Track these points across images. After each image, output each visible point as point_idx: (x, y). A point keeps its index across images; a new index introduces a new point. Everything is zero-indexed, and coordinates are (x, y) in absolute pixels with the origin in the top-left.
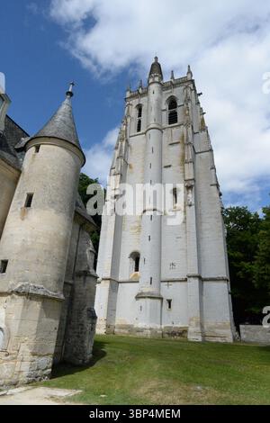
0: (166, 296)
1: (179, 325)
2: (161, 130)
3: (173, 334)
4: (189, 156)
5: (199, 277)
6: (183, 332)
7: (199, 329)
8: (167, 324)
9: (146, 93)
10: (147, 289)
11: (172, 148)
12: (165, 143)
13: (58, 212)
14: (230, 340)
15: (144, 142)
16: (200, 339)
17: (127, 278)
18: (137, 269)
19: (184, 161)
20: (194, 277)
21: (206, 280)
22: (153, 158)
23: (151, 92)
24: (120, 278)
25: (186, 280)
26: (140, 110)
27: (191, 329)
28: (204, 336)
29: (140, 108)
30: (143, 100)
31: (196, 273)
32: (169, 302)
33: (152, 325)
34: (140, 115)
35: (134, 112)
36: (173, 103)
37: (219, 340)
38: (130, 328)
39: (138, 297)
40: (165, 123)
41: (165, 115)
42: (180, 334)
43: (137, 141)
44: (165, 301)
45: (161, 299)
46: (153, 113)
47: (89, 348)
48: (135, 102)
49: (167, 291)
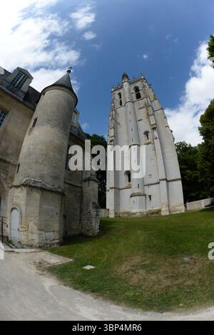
0: (148, 193)
1: (157, 208)
2: (133, 102)
3: (153, 213)
4: (151, 112)
5: (166, 180)
6: (159, 212)
7: (167, 208)
8: (149, 208)
9: (122, 87)
10: (136, 191)
11: (141, 110)
12: (137, 109)
13: (53, 127)
14: (183, 211)
15: (124, 110)
16: (168, 214)
17: (124, 186)
18: (130, 181)
19: (148, 115)
20: (163, 180)
21: (170, 181)
22: (131, 117)
23: (124, 86)
24: (121, 187)
25: (159, 183)
26: (120, 96)
27: (163, 209)
28: (170, 212)
29: (120, 94)
30: (121, 91)
31: (164, 177)
32: (150, 196)
33: (141, 210)
34: (120, 98)
35: (117, 97)
36: (137, 89)
37: (178, 212)
38: (128, 213)
39: (131, 196)
40: (135, 99)
41: (134, 96)
42: (157, 213)
43: (121, 110)
44: (147, 196)
45: (145, 195)
46: (127, 95)
47: (96, 226)
48: (117, 92)
49: (149, 191)
